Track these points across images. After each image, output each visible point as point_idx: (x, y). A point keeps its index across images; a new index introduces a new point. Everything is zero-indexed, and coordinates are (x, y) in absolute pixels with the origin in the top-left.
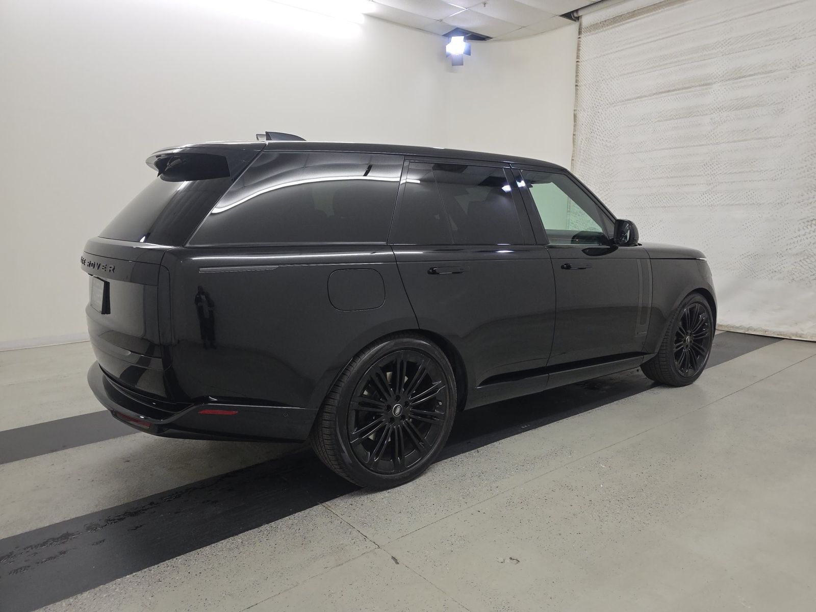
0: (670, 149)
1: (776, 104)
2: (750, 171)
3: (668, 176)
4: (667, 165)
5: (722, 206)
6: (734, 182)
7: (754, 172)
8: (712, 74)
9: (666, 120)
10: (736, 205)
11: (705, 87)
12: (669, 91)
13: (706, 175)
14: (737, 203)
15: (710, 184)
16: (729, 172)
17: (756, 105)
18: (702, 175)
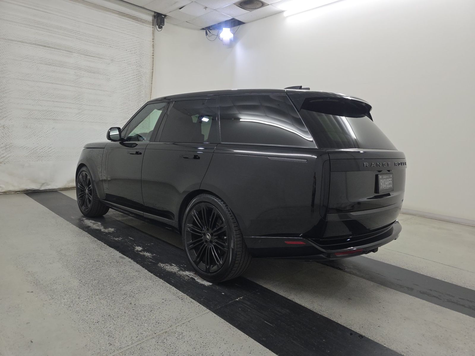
0: (53, 84)
1: (106, 75)
2: (99, 106)
3: (54, 100)
4: (51, 93)
5: (88, 122)
6: (92, 110)
7: (101, 106)
8: (71, 46)
9: (46, 64)
10: (95, 122)
11: (68, 53)
12: (45, 46)
13: (76, 104)
14: (95, 121)
15: (80, 109)
16: (89, 104)
17: (97, 73)
18: (74, 103)
